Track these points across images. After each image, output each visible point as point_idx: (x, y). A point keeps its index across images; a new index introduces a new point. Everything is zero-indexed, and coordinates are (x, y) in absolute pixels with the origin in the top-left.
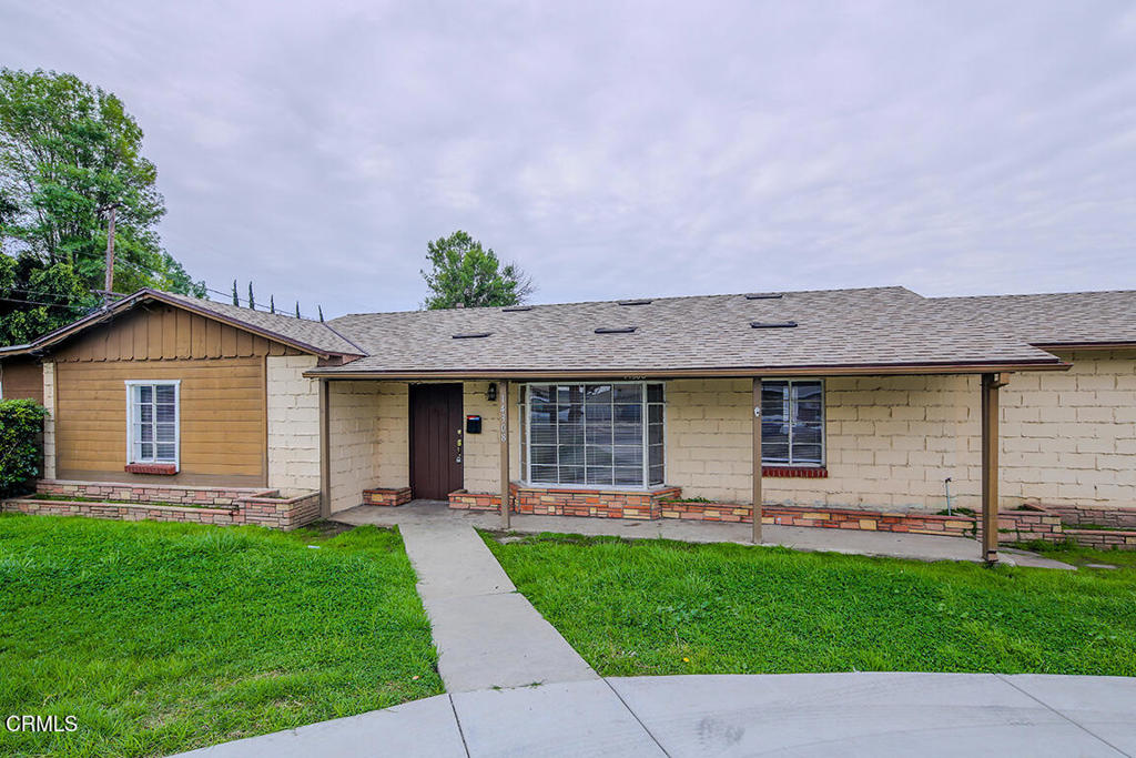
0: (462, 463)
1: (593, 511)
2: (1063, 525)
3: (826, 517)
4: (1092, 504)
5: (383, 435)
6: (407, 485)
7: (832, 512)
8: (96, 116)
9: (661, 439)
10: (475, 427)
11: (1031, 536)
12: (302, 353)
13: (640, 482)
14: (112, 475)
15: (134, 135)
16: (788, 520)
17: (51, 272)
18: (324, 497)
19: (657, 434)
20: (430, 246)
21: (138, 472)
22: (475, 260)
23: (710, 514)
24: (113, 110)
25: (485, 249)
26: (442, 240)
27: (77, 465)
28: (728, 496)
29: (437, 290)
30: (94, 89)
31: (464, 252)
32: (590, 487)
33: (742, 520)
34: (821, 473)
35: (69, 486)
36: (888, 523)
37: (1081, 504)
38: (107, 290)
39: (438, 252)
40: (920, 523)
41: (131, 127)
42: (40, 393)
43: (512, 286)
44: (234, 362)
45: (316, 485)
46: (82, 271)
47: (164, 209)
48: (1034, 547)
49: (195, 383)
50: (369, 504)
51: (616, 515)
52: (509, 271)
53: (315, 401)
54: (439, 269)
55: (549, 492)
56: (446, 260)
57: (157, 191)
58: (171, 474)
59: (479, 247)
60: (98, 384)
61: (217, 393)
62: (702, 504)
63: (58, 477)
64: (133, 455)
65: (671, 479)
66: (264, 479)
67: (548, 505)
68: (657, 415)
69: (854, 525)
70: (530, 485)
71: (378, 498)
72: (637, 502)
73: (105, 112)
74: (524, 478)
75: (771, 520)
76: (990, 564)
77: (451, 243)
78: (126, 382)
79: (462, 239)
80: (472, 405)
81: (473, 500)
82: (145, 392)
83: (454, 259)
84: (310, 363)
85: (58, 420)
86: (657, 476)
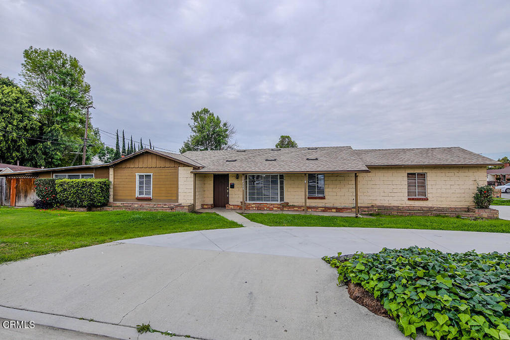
0: (228, 197)
1: (265, 209)
2: (378, 210)
3: (324, 209)
4: (388, 205)
5: (206, 189)
6: (212, 203)
7: (325, 208)
8: (68, 66)
9: (283, 190)
10: (232, 186)
11: (371, 212)
12: (189, 166)
13: (278, 201)
14: (131, 200)
15: (82, 72)
16: (315, 210)
17: (52, 128)
18: (194, 205)
19: (282, 188)
20: (193, 114)
21: (139, 199)
22: (212, 121)
23: (295, 209)
24: (74, 64)
25: (215, 116)
26: (198, 112)
27: (119, 197)
28: (300, 204)
29: (195, 132)
30: (68, 56)
31: (206, 116)
32: (265, 202)
33: (303, 210)
34: (323, 198)
35: (119, 204)
36: (339, 210)
37: (385, 205)
38: (85, 138)
39: (196, 117)
40: (345, 210)
41: (81, 70)
42: (108, 177)
43: (226, 130)
44: (169, 169)
45: (192, 202)
46: (63, 127)
47: (92, 102)
48: (371, 215)
49: (157, 174)
50: (203, 208)
51: (272, 209)
52: (225, 125)
53: (192, 179)
54: (196, 124)
55: (254, 204)
56: (199, 120)
57: (90, 95)
58: (149, 200)
59: (213, 115)
60: (127, 174)
61: (164, 177)
62: (294, 206)
63: (114, 201)
64: (137, 195)
65: (286, 200)
66: (177, 200)
67: (253, 207)
68: (282, 183)
69: (330, 211)
70: (248, 202)
71: (206, 207)
72: (276, 206)
73: (72, 65)
74: (246, 200)
75: (311, 210)
76: (357, 217)
77: (201, 113)
78: (137, 174)
79: (206, 111)
80: (232, 180)
81: (232, 206)
82: (141, 177)
83: (202, 119)
84: (191, 169)
85: (114, 185)
86: (282, 199)
